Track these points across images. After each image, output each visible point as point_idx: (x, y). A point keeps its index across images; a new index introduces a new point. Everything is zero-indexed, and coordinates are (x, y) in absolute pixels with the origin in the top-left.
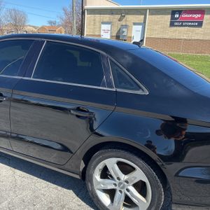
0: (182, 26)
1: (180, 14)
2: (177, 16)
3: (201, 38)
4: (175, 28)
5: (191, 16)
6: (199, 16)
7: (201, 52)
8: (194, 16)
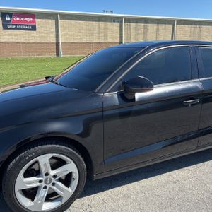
0: (16, 29)
1: (11, 17)
2: (8, 18)
3: (38, 41)
4: (10, 31)
5: (23, 19)
6: (31, 19)
7: (42, 54)
8: (26, 19)
